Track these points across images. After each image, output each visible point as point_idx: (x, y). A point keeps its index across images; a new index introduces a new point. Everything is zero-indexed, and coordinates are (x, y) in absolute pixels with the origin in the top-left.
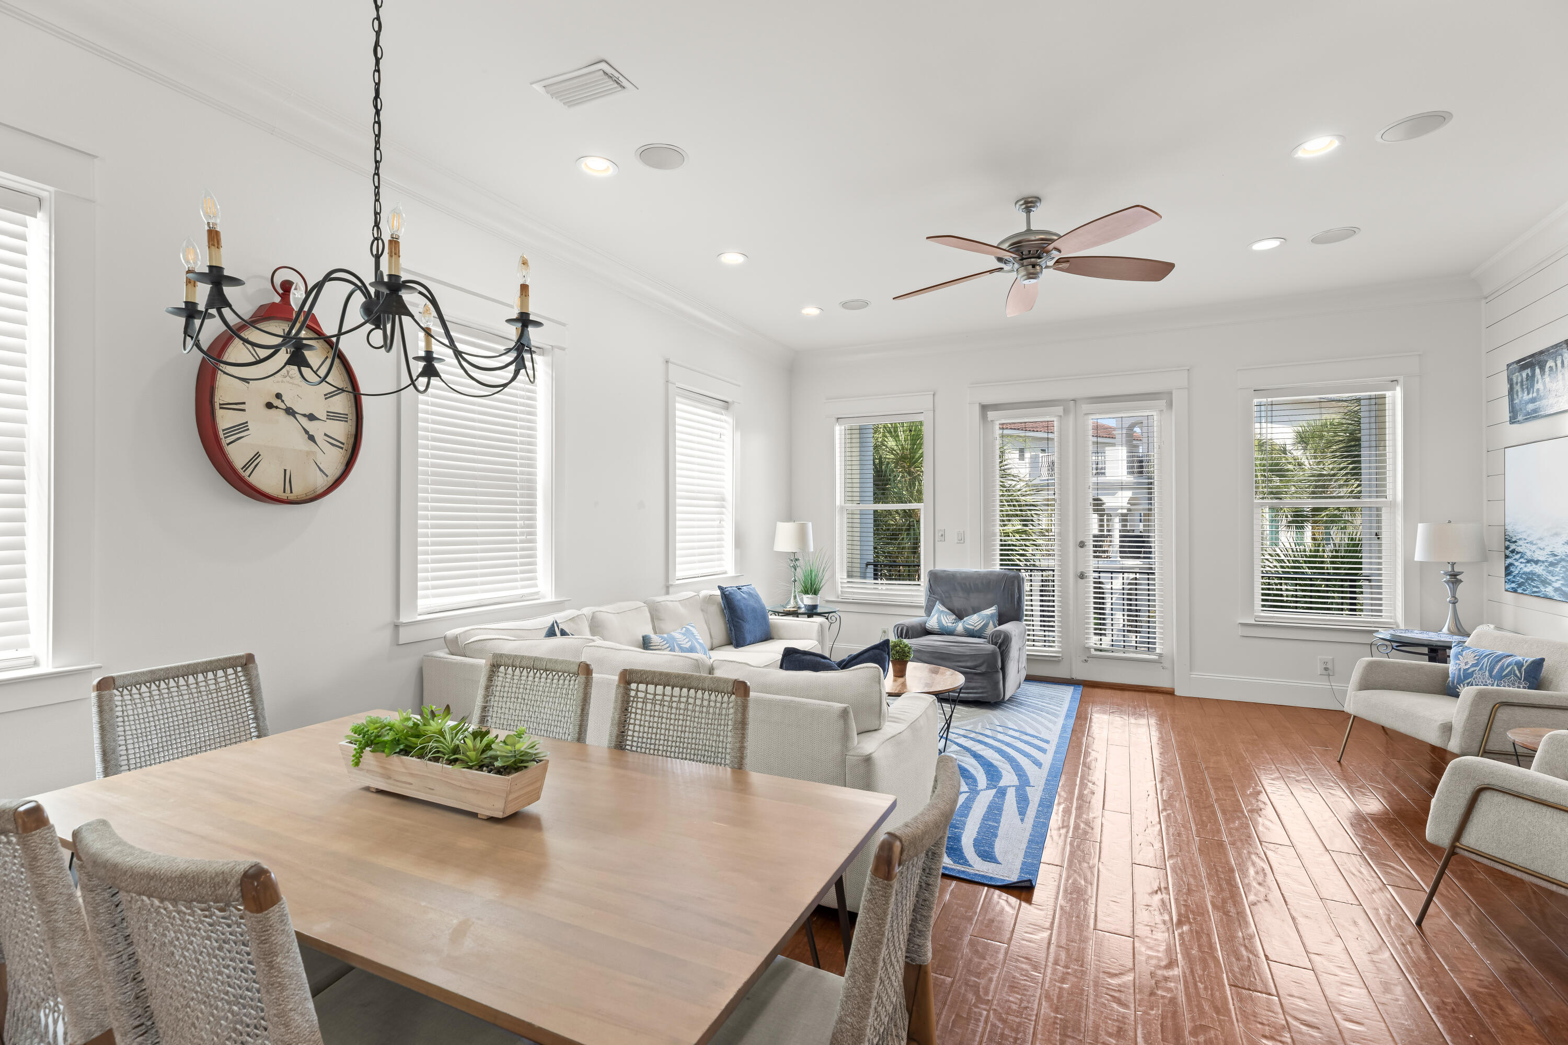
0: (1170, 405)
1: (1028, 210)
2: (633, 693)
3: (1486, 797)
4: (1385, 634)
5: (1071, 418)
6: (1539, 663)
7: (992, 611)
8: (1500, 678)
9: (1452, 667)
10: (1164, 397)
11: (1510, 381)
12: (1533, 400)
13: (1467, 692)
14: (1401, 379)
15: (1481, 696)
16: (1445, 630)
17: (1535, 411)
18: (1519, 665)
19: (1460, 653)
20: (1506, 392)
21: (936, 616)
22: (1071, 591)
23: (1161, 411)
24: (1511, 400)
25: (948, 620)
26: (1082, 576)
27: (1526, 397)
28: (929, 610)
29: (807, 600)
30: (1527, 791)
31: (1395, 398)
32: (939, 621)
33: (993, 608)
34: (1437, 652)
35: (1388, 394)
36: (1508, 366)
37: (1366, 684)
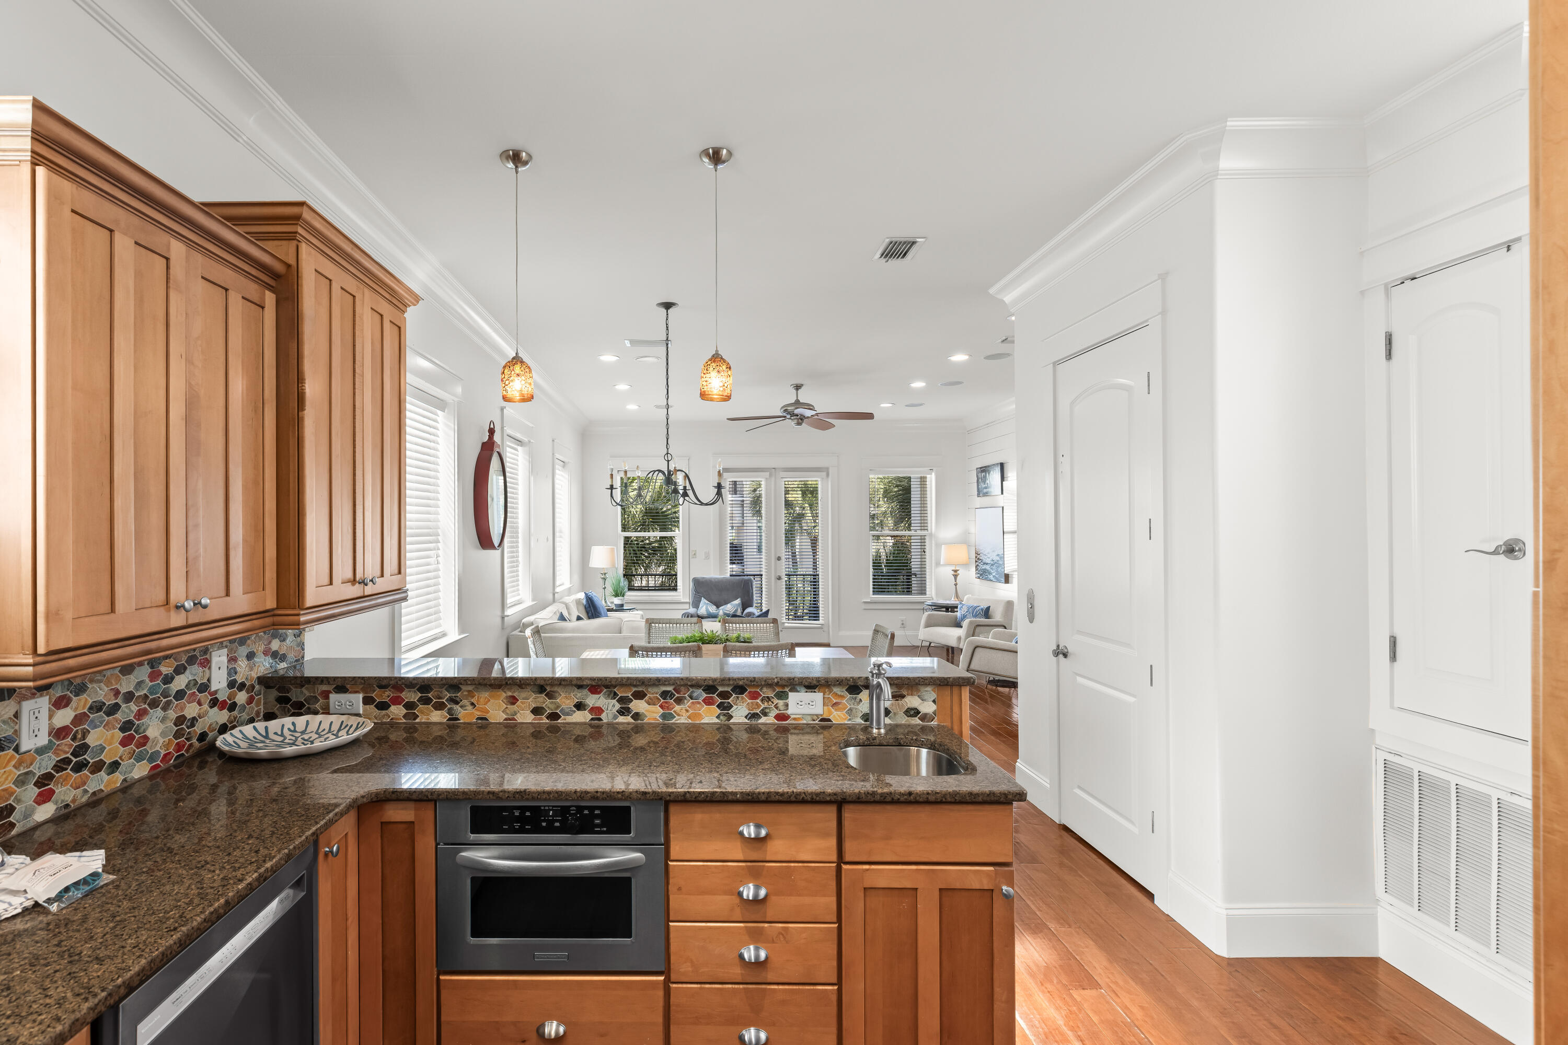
0: (828, 475)
1: (797, 390)
2: (727, 628)
3: (977, 650)
4: (929, 602)
5: (773, 479)
6: (988, 608)
7: (738, 601)
8: (976, 616)
9: (958, 614)
10: (826, 470)
11: (977, 476)
12: (986, 488)
13: (965, 623)
14: (934, 469)
15: (971, 623)
16: (953, 599)
17: (987, 493)
18: (982, 609)
19: (962, 607)
20: (976, 481)
21: (704, 607)
22: (773, 587)
23: (823, 479)
24: (978, 486)
25: (712, 609)
26: (779, 578)
27: (983, 486)
28: (696, 604)
29: (617, 601)
30: (987, 646)
31: (931, 479)
32: (707, 610)
33: (739, 600)
34: (950, 608)
35: (928, 476)
36: (977, 469)
37: (928, 625)
